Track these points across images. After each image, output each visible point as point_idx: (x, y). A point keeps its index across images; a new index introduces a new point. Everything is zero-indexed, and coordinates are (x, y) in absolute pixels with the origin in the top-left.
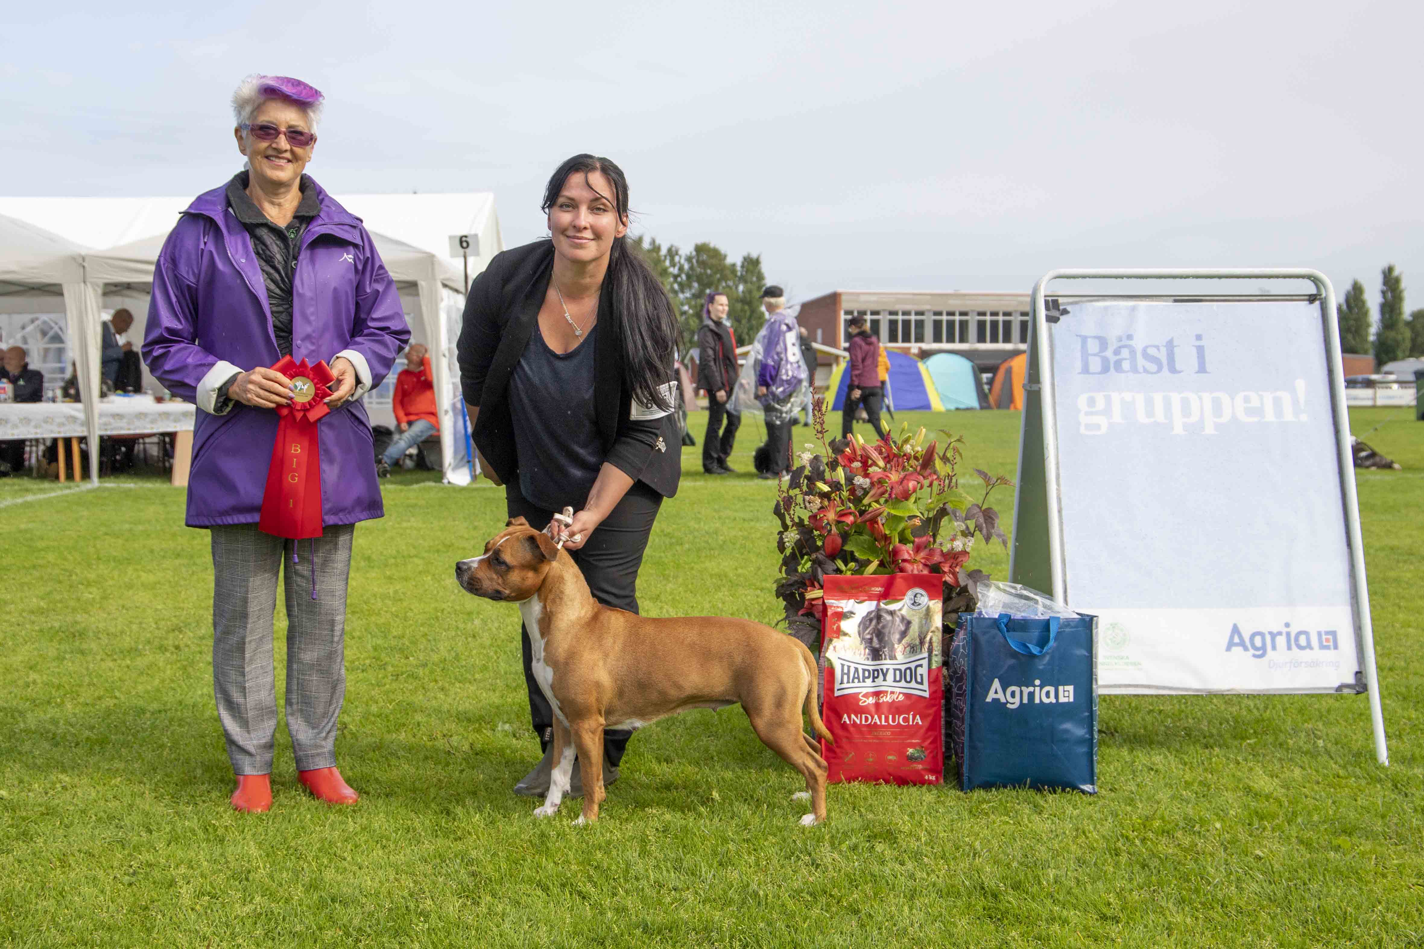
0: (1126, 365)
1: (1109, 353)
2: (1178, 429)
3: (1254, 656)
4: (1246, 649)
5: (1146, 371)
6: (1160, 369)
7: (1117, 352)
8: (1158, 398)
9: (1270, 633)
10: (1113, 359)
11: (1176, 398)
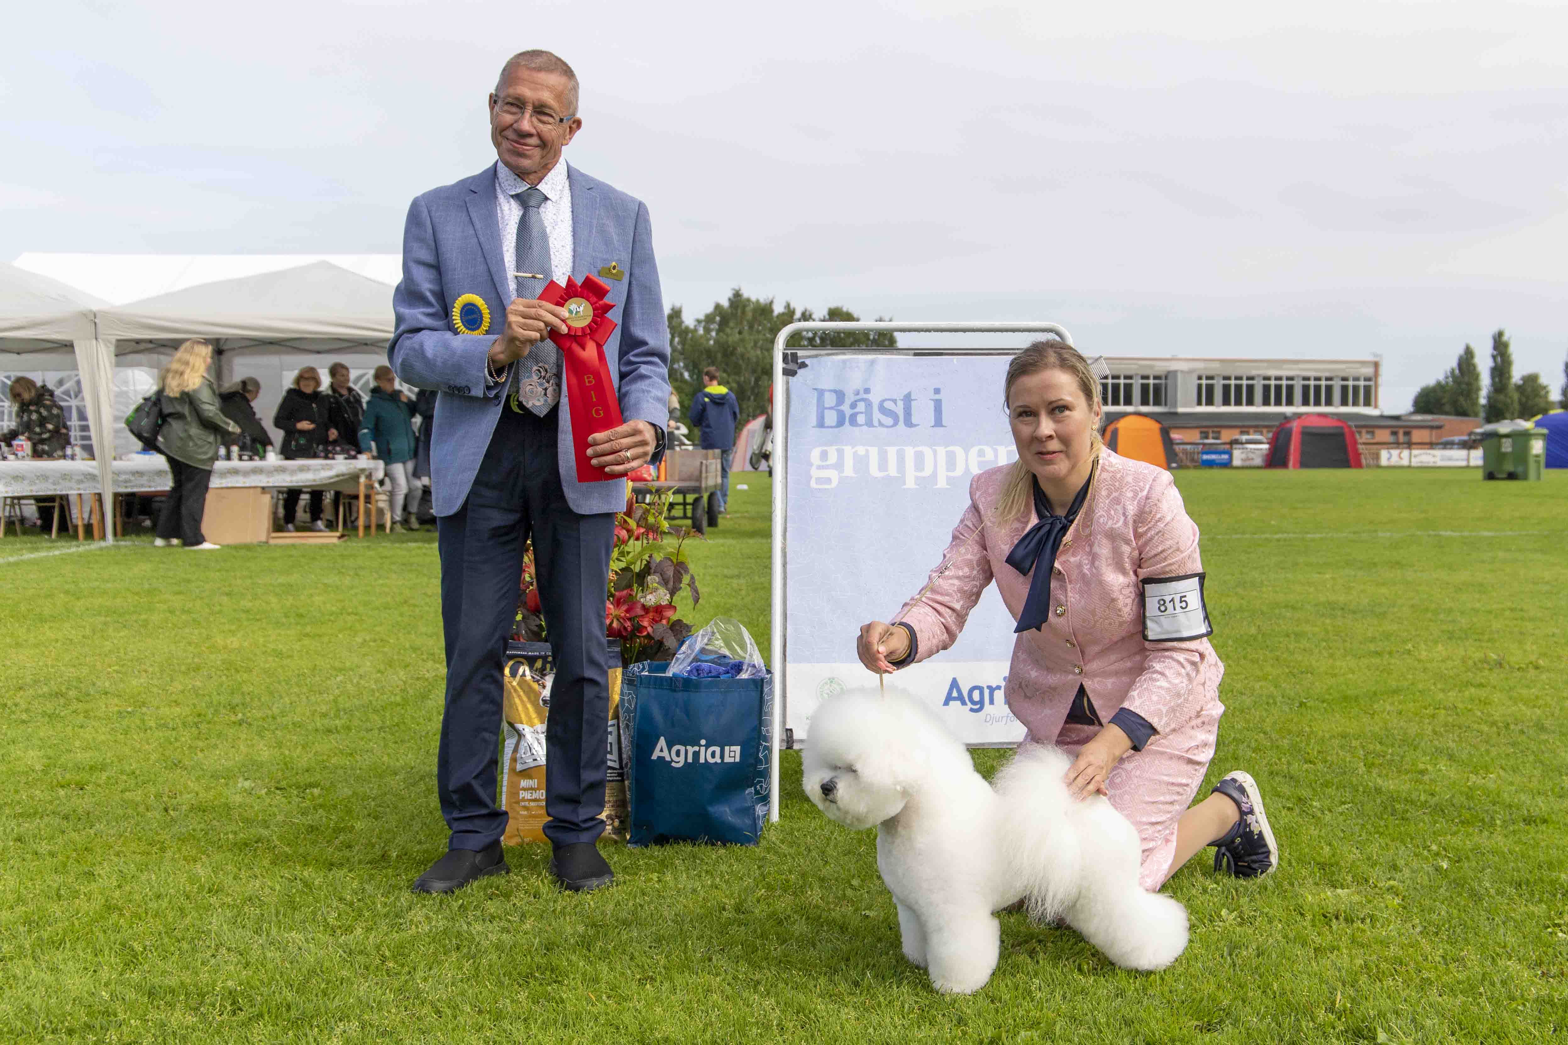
0: (861, 419)
1: (846, 408)
2: (910, 483)
3: (972, 710)
4: (964, 703)
5: (881, 424)
6: (896, 423)
7: (853, 406)
8: (892, 452)
9: (989, 687)
10: (848, 412)
11: (910, 452)
